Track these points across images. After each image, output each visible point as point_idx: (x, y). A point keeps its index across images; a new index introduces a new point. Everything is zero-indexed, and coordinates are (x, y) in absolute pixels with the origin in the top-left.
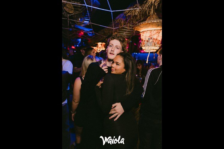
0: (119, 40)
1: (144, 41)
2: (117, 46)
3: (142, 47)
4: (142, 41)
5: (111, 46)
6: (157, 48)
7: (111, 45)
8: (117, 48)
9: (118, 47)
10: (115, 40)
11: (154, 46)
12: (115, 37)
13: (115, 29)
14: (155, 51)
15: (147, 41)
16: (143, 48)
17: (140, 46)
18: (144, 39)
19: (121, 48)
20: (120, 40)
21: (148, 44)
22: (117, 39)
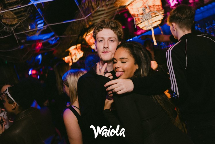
0: (110, 28)
1: (136, 15)
2: (110, 38)
3: (139, 25)
4: (135, 17)
5: (101, 41)
6: (161, 17)
7: (101, 39)
8: (112, 41)
9: (112, 39)
10: (104, 29)
11: (155, 16)
12: (102, 25)
13: (87, 18)
14: (159, 22)
15: (142, 14)
16: (141, 26)
17: (135, 26)
18: (136, 13)
19: (117, 38)
20: (112, 28)
21: (145, 18)
22: (107, 28)
